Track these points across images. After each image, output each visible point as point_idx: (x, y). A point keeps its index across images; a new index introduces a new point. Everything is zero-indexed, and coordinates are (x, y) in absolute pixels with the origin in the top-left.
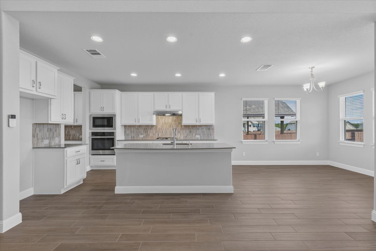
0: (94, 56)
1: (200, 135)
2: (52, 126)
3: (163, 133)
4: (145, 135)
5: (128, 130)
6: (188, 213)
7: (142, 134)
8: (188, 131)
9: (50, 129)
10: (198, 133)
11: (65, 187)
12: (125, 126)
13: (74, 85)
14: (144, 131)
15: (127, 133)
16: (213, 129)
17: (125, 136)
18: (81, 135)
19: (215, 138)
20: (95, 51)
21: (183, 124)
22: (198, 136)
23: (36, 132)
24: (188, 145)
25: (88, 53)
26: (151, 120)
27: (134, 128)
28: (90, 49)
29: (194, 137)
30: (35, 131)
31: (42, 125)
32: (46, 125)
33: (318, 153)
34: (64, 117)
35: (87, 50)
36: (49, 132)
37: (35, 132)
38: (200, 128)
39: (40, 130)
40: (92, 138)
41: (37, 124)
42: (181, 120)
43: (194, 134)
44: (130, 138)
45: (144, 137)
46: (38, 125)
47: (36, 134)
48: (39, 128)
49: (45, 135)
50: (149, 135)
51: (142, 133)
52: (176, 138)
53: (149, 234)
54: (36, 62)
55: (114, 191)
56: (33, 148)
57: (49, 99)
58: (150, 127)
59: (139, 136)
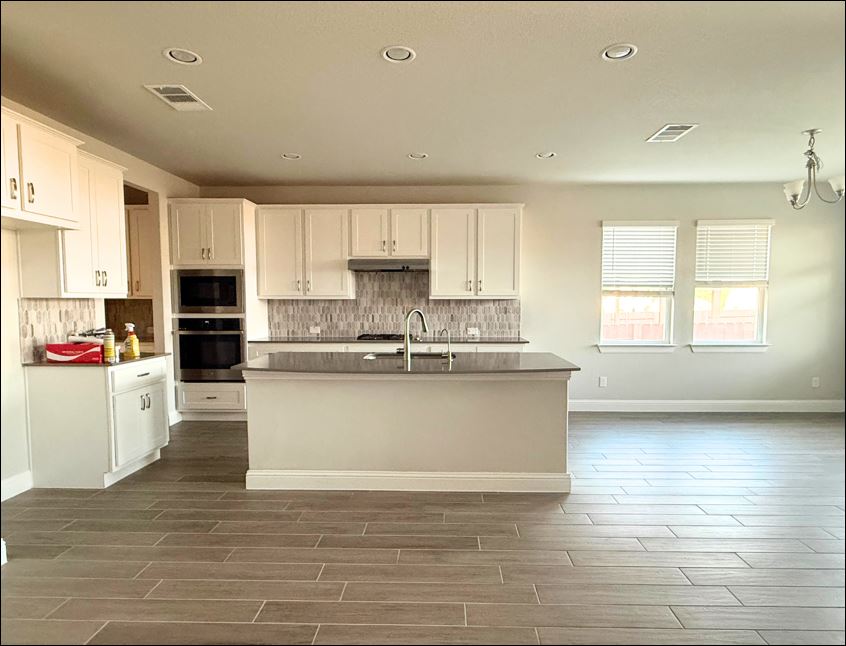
0: (178, 106)
1: (480, 328)
2: (71, 303)
3: (376, 321)
4: (324, 326)
5: (278, 313)
6: (443, 547)
7: (316, 325)
8: (445, 316)
9: (67, 312)
10: (474, 320)
11: (115, 469)
12: (269, 302)
13: (125, 186)
14: (322, 316)
15: (276, 320)
16: (518, 311)
17: (270, 328)
18: (152, 325)
19: (523, 337)
20: (179, 90)
21: (431, 298)
22: (474, 331)
23: (30, 323)
24: (444, 360)
25: (161, 96)
26: (342, 286)
27: (296, 308)
28: (165, 86)
29: (462, 333)
30: (27, 318)
31: (44, 303)
32: (56, 303)
33: (818, 379)
34: (101, 279)
35: (158, 90)
36: (63, 320)
37: (27, 323)
38: (480, 308)
39: (39, 318)
40: (181, 336)
41: (29, 299)
42: (427, 285)
43: (463, 326)
44: (284, 335)
45: (322, 331)
46: (33, 303)
47: (29, 327)
48: (36, 310)
49: (53, 330)
50: (337, 327)
51: (318, 320)
52: (410, 335)
53: (340, 604)
54: (18, 127)
55: (245, 481)
56: (24, 365)
57: (60, 232)
58: (340, 303)
59: (308, 329)
